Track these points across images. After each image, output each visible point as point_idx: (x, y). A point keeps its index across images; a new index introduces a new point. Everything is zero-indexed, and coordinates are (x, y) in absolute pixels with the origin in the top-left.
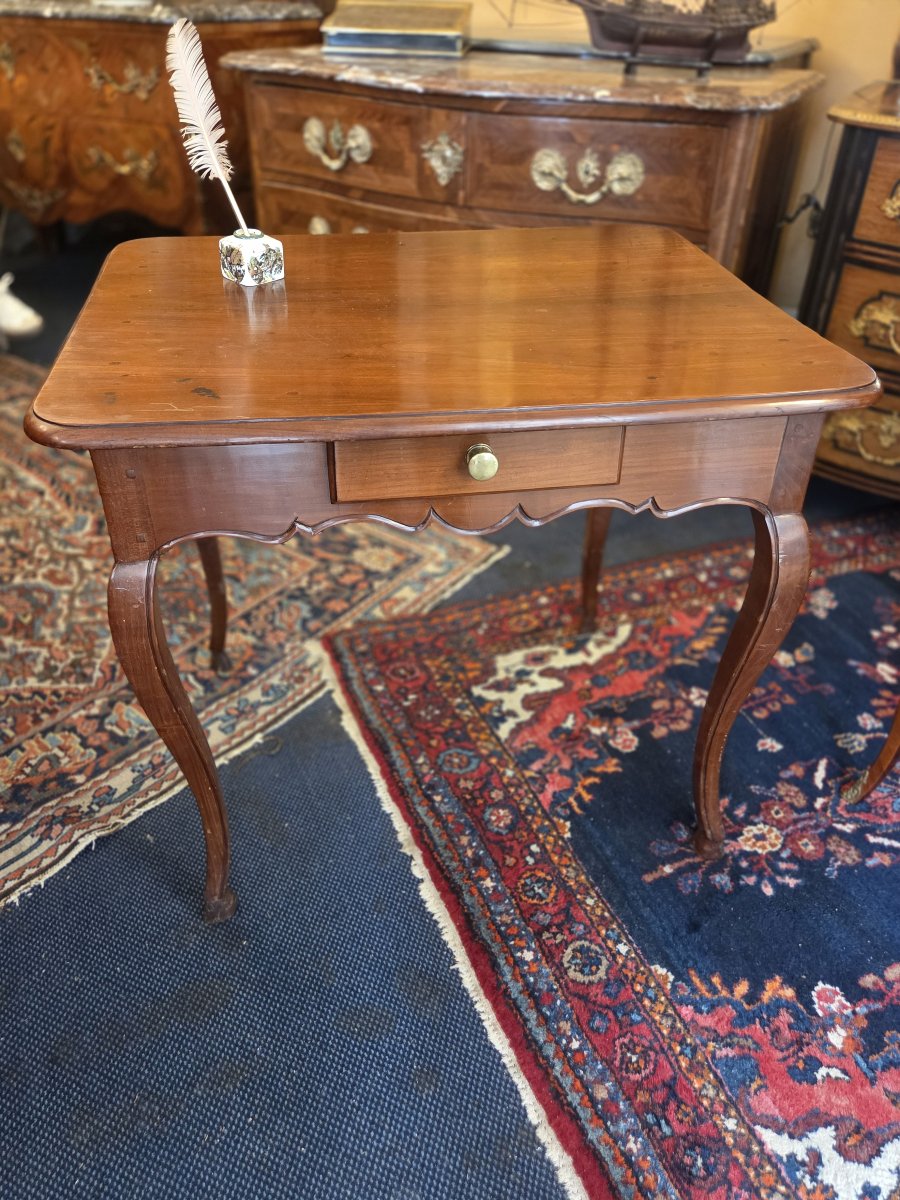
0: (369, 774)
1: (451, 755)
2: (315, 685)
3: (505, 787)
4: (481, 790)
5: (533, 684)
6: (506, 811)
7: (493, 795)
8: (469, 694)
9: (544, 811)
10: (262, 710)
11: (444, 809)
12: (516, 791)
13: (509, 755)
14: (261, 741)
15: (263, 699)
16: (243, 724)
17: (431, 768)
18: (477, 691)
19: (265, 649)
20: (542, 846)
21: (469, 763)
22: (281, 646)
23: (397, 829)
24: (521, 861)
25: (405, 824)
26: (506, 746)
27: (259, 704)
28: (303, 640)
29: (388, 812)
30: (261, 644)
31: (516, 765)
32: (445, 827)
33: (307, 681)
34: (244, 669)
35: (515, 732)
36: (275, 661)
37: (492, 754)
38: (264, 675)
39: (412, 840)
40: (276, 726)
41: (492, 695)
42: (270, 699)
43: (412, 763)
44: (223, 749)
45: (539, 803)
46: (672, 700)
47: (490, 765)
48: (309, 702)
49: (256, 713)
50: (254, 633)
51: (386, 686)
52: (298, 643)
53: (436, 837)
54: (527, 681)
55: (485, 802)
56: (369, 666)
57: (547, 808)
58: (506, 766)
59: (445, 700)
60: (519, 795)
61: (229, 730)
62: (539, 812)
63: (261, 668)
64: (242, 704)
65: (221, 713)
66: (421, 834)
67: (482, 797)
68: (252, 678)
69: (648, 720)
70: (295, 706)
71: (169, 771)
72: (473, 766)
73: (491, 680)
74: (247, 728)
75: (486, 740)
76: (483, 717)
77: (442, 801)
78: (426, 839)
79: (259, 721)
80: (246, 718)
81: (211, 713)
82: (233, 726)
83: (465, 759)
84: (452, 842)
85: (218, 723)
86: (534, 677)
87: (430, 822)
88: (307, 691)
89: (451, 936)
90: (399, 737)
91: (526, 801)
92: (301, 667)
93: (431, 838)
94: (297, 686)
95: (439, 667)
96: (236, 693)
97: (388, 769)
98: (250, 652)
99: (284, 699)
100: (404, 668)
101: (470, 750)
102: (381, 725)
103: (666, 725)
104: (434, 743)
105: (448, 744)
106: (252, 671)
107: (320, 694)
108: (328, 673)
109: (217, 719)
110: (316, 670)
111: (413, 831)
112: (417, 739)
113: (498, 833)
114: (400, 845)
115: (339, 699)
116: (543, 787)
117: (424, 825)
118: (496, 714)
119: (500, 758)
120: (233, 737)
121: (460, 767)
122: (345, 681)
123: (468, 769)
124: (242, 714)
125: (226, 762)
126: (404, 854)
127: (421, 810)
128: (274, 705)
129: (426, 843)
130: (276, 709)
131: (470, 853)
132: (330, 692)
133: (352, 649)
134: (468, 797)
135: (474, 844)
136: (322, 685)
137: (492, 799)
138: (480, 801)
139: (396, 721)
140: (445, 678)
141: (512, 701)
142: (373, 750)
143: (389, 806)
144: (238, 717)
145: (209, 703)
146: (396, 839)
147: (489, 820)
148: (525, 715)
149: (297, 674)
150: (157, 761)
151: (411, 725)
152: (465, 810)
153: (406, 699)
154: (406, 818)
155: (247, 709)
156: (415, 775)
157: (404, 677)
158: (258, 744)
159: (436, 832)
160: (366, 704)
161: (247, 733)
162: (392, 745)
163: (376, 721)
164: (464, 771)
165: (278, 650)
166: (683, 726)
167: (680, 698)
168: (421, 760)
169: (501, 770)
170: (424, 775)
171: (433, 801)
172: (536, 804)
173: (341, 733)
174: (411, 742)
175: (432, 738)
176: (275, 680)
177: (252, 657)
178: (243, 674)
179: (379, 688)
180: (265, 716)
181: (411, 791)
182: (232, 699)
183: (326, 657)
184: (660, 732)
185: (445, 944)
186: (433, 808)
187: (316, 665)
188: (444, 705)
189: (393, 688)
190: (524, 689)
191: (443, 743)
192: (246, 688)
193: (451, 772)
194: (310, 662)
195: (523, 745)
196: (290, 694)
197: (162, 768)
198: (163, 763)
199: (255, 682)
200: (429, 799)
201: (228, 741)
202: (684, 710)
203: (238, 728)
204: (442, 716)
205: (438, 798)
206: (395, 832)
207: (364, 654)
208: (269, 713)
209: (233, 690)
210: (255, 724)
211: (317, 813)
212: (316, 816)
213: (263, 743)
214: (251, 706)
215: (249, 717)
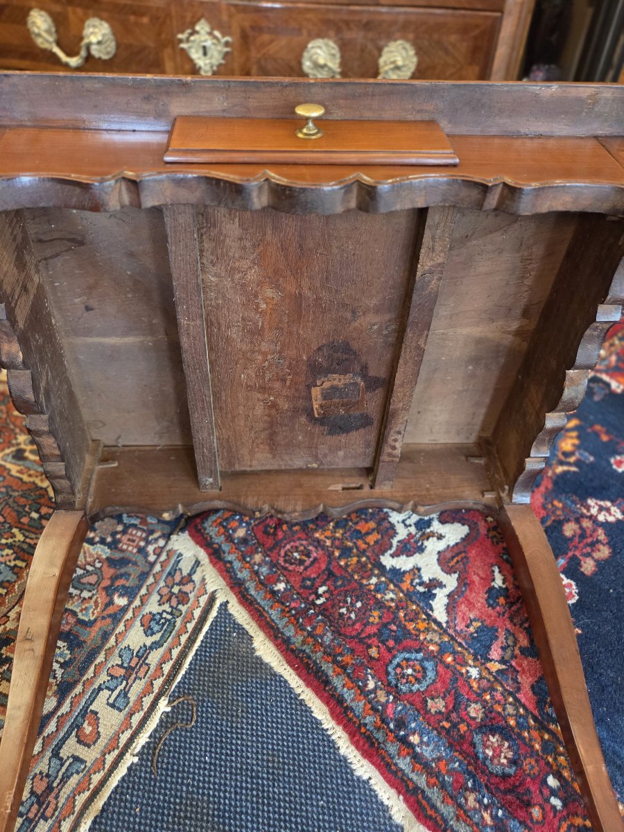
0: (318, 723)
1: (399, 665)
2: (203, 600)
3: (479, 697)
4: (455, 709)
5: (440, 537)
6: (497, 736)
7: (473, 714)
8: (382, 567)
9: (535, 719)
10: (154, 658)
11: (427, 752)
12: (493, 697)
13: (460, 645)
14: (169, 709)
15: (149, 641)
16: (137, 688)
17: (388, 693)
18: (387, 561)
19: (124, 562)
20: (559, 776)
21: (424, 669)
22: (142, 551)
23: (386, 802)
24: (548, 808)
25: (393, 792)
26: (451, 631)
27: (147, 650)
28: (167, 537)
29: (365, 777)
30: (117, 555)
31: (475, 659)
32: (443, 786)
33: (191, 596)
34: (111, 603)
35: (450, 608)
36: (143, 576)
37: (443, 649)
38: (137, 602)
39: (410, 814)
40: (179, 678)
41: (404, 563)
42: (157, 637)
43: (362, 691)
44: (124, 738)
45: (524, 707)
46: (578, 521)
47: (447, 666)
48: (206, 628)
49: (148, 666)
50: (103, 541)
51: (287, 582)
52: (161, 543)
53: (439, 804)
54: (432, 534)
55: (468, 725)
56: (258, 558)
57: (536, 712)
58: (465, 664)
59: (361, 585)
60: (498, 702)
61: (121, 700)
62: (532, 722)
63: (130, 593)
64: (126, 656)
65: (103, 677)
66: (418, 802)
67: (463, 721)
68: (124, 610)
69: (570, 554)
70: (191, 640)
71: (62, 800)
72: (431, 674)
73: (395, 542)
74: (145, 693)
75: (427, 630)
76: (409, 595)
77: (422, 742)
78: (429, 812)
79: (155, 677)
81: (90, 681)
82: (125, 694)
83: (418, 667)
84: (460, 806)
85: (105, 694)
86: (436, 526)
87: (421, 781)
88: (197, 613)
90: (331, 655)
91: (510, 710)
92: (177, 578)
93: (433, 807)
94: (183, 608)
95: (333, 539)
96: (112, 640)
97: (338, 710)
98: (109, 572)
99: (174, 633)
100: (297, 550)
101: (418, 651)
102: (304, 643)
103: (589, 555)
104: (373, 652)
105: (389, 650)
106: (120, 601)
107: (214, 613)
108: (213, 581)
109: (100, 689)
110: (196, 577)
111: (406, 801)
112: (353, 651)
113: (505, 777)
115: (239, 614)
116: (515, 680)
117: (416, 788)
118: (421, 589)
119: (454, 653)
120: (131, 715)
121: (418, 680)
122: (236, 586)
123: (429, 681)
124: (129, 672)
125: (136, 760)
127: (404, 764)
128: (166, 646)
129: (430, 817)
130: (170, 651)
131: (487, 816)
132: (225, 605)
133: (230, 539)
134: (447, 725)
135: (486, 801)
136: (212, 599)
137: (474, 719)
138: (463, 728)
139: (319, 631)
140: (346, 552)
141: (428, 564)
142: (308, 684)
143: (363, 768)
144: (126, 678)
145: (83, 670)
146: (390, 818)
147: (486, 758)
148: (451, 582)
149: (176, 590)
150: (40, 787)
151: (337, 633)
152: (451, 746)
153: (318, 597)
154: (392, 784)
155: (134, 663)
156: (374, 709)
157: (301, 562)
158: (166, 714)
159: (435, 795)
160: (274, 614)
161: (147, 701)
162: (328, 669)
163: (296, 637)
164: (425, 684)
165: (140, 559)
166: (604, 552)
167: (583, 516)
168: (371, 685)
169: (464, 671)
170: (385, 706)
171: (411, 746)
172: (521, 710)
173: (260, 664)
174: (347, 659)
175: (370, 646)
176: (153, 606)
177: (114, 578)
178: (111, 610)
179: (281, 586)
180: (160, 667)
181: (380, 736)
182: (109, 652)
183: (203, 555)
184: (588, 567)
186: (416, 758)
187: (193, 571)
188: (361, 592)
189: (295, 580)
190: (433, 546)
191: (383, 648)
192: (121, 628)
193: (411, 691)
194: (185, 567)
195: (468, 626)
196: (179, 622)
197: (51, 798)
198: (49, 789)
199: (129, 615)
200: (404, 741)
201: (126, 724)
202: (594, 531)
203: (133, 696)
204: (365, 611)
205: (414, 739)
206: (386, 809)
207: (244, 541)
208: (163, 661)
209: (105, 636)
210: (152, 684)
211: (280, 807)
212: (280, 814)
213: (172, 711)
214: (137, 656)
215: (141, 674)
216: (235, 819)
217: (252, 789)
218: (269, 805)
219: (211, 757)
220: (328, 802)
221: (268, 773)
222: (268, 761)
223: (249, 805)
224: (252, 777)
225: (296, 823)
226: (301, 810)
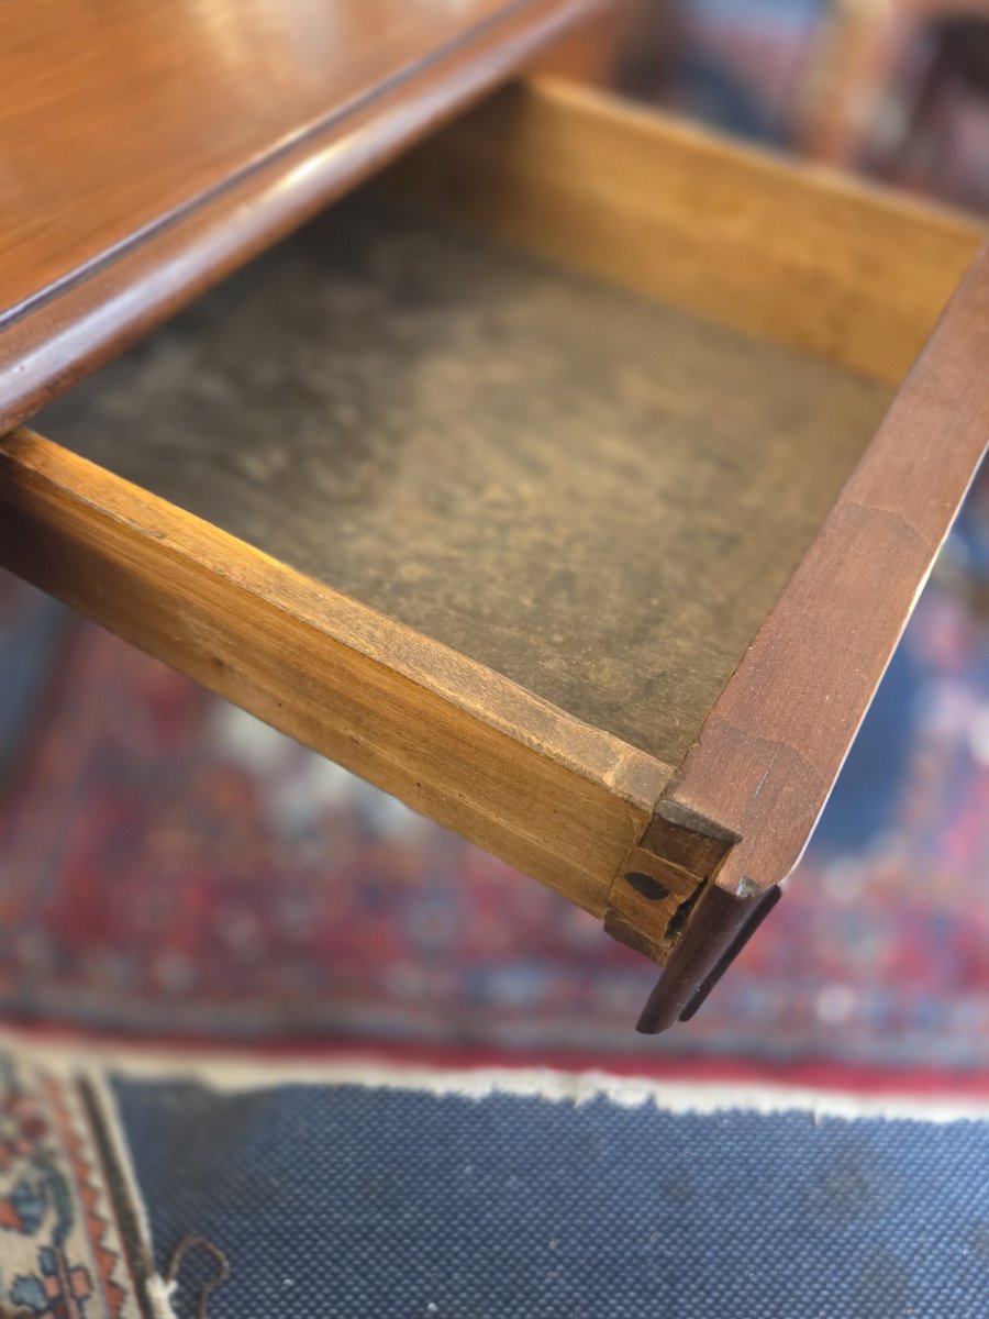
0: (381, 1089)
2: (73, 1101)
10: (78, 1249)
14: (173, 1286)
15: (44, 1237)
23: (530, 1091)
25: (528, 1074)
27: (54, 1252)
29: (487, 1091)
39: (567, 1076)
40: (145, 1234)
42: (51, 1219)
49: (80, 1268)
64: (30, 1293)
70: (111, 1170)
74: (115, 1305)
79: (107, 1272)
80: (80, 1302)
88: (81, 1127)
89: (767, 1100)
94: (52, 1141)
99: (73, 1187)
107: (108, 1103)
114: (568, 1104)
115: (145, 1066)
124: (59, 1308)
126: (587, 1104)
128: (78, 1216)
129: (588, 1057)
130: (92, 1216)
132: (114, 1078)
133: (23, 976)
136: (85, 1090)
143: (476, 1085)
149: (9, 1129)
155: (52, 1289)
158: (176, 1296)
163: (253, 1015)
180: (100, 1251)
185: (775, 1115)
187: (7, 1075)
196: (65, 1167)
208: (96, 1241)
210: (113, 1285)
211: (428, 1228)
212: (435, 1235)
213: (181, 1282)
214: (47, 1273)
215: (81, 1288)
216: (391, 1303)
217: (378, 1248)
218: (414, 1241)
219: (291, 1276)
220: (474, 1159)
221: (379, 1209)
222: (366, 1196)
223: (392, 1269)
224: (365, 1237)
225: (463, 1223)
226: (455, 1202)
